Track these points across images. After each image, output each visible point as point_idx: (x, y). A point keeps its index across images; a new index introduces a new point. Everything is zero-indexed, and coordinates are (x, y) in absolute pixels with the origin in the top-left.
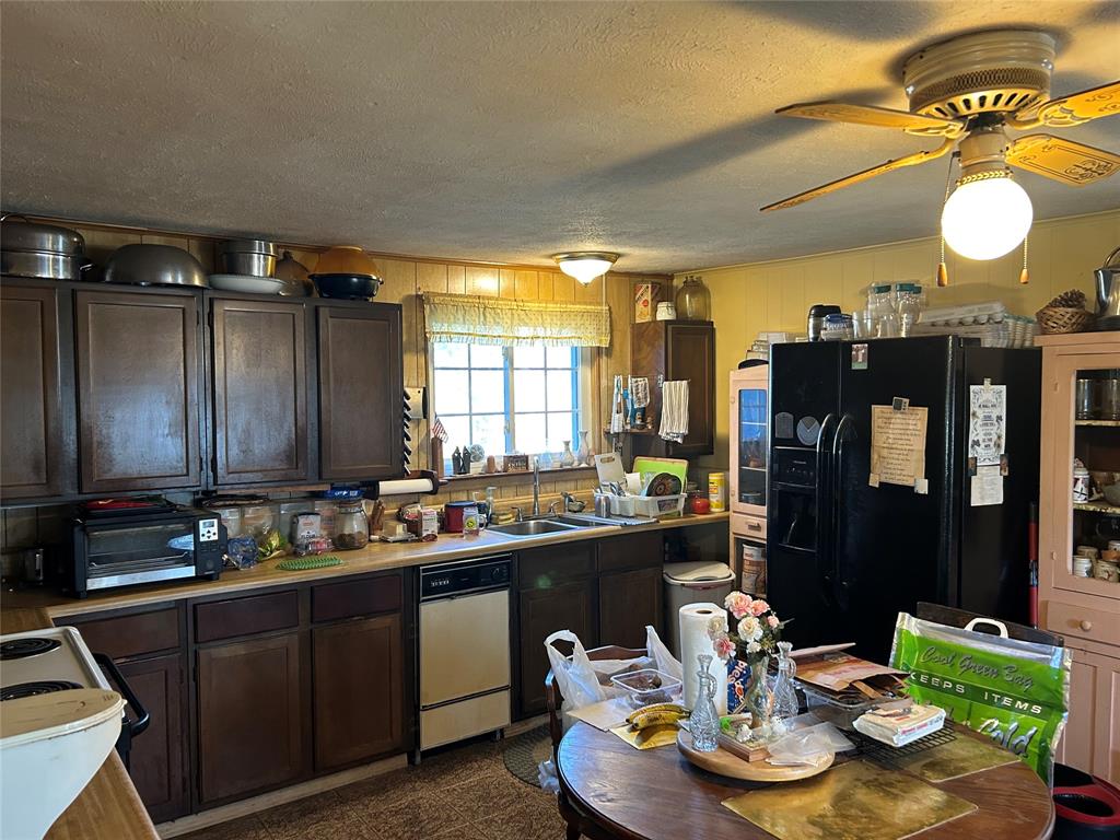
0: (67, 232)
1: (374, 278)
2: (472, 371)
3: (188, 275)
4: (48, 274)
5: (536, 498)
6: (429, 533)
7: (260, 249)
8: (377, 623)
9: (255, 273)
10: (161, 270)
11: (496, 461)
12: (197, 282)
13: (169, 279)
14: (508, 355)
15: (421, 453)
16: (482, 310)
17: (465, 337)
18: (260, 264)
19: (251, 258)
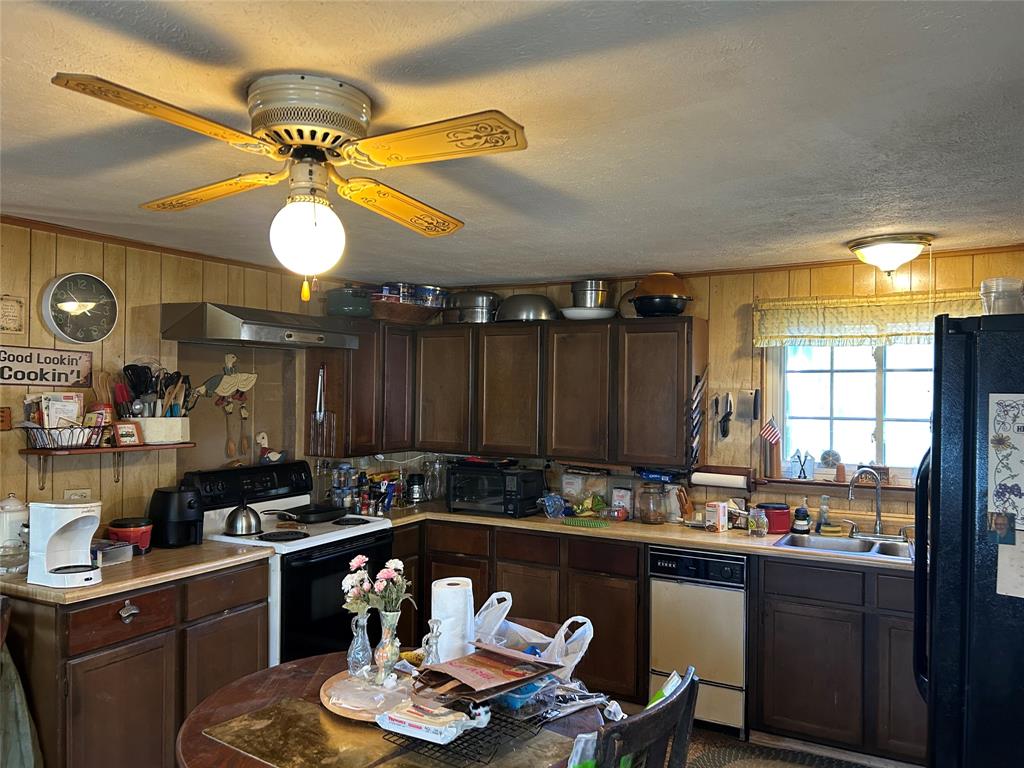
0: (487, 294)
1: (675, 296)
2: (835, 374)
3: (538, 313)
4: (479, 321)
5: (879, 515)
6: (711, 524)
7: (591, 287)
8: (615, 582)
9: (589, 305)
10: (520, 310)
11: (846, 469)
12: (544, 317)
13: (524, 317)
14: (880, 357)
15: (754, 452)
16: (820, 312)
17: (799, 339)
18: (590, 298)
19: (585, 295)
